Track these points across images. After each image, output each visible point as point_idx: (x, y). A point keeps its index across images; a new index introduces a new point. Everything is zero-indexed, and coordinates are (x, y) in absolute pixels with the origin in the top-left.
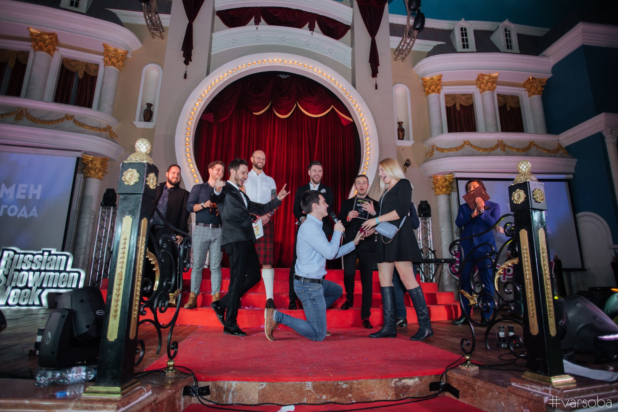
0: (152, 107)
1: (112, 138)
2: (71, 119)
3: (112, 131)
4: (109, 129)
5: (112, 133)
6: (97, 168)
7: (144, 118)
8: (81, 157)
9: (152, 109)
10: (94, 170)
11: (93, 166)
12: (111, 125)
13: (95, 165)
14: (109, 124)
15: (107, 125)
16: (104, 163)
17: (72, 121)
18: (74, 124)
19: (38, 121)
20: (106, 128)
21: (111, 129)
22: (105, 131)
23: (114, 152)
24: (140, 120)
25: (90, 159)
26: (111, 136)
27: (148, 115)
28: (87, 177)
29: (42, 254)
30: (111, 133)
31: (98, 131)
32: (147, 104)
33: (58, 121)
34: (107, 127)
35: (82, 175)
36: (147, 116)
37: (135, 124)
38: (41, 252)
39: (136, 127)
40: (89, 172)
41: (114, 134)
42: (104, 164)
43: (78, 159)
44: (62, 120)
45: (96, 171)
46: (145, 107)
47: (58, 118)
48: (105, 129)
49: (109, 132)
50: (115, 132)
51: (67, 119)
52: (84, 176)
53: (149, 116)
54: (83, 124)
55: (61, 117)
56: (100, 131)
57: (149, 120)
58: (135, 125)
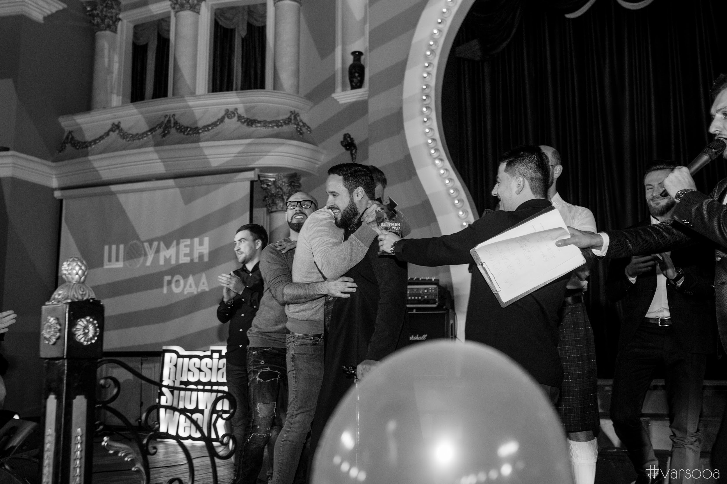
0: (363, 57)
1: (301, 134)
2: (234, 116)
3: (301, 121)
4: (295, 118)
5: (301, 124)
6: (284, 193)
7: (351, 81)
8: (256, 179)
9: (362, 62)
10: (280, 197)
11: (278, 192)
12: (297, 110)
13: (281, 188)
14: (292, 109)
15: (291, 112)
16: (293, 182)
17: (236, 119)
18: (239, 123)
19: (190, 131)
20: (289, 119)
21: (298, 118)
22: (288, 124)
23: (306, 159)
24: (344, 89)
25: (272, 179)
26: (299, 131)
27: (357, 75)
28: (272, 212)
29: (211, 357)
30: (298, 125)
31: (276, 127)
32: (353, 53)
33: (215, 124)
34: (291, 116)
35: (265, 209)
36: (355, 77)
37: (335, 98)
38: (209, 353)
39: (338, 102)
40: (274, 203)
41: (304, 125)
42: (293, 184)
43: (252, 182)
44: (222, 120)
45: (283, 199)
46: (350, 60)
47: (215, 120)
48: (287, 122)
49: (295, 124)
50: (305, 121)
51: (228, 117)
52: (268, 210)
53: (359, 76)
54: (251, 120)
55: (219, 117)
56: (278, 126)
57: (358, 84)
58: (336, 100)
